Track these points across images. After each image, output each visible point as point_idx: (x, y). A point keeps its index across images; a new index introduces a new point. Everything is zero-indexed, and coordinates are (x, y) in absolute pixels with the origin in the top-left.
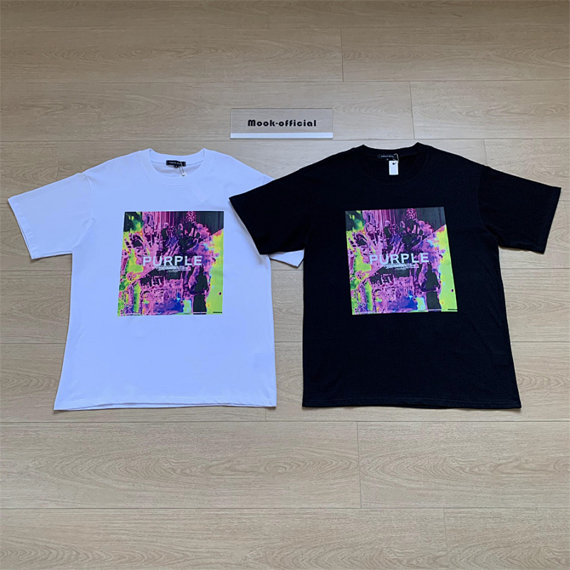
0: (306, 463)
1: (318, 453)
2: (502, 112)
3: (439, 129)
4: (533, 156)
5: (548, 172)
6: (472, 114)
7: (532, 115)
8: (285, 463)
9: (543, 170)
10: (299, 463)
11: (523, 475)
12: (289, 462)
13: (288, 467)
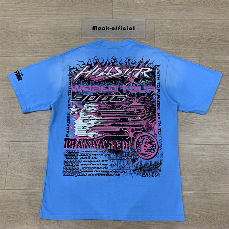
0: (26, 215)
1: (34, 209)
2: (167, 3)
3: (128, 13)
4: (182, 30)
5: (191, 40)
6: (148, 4)
7: (185, 5)
8: (13, 215)
9: (188, 38)
10: (22, 215)
11: (157, 226)
12: (16, 214)
13: (15, 217)
